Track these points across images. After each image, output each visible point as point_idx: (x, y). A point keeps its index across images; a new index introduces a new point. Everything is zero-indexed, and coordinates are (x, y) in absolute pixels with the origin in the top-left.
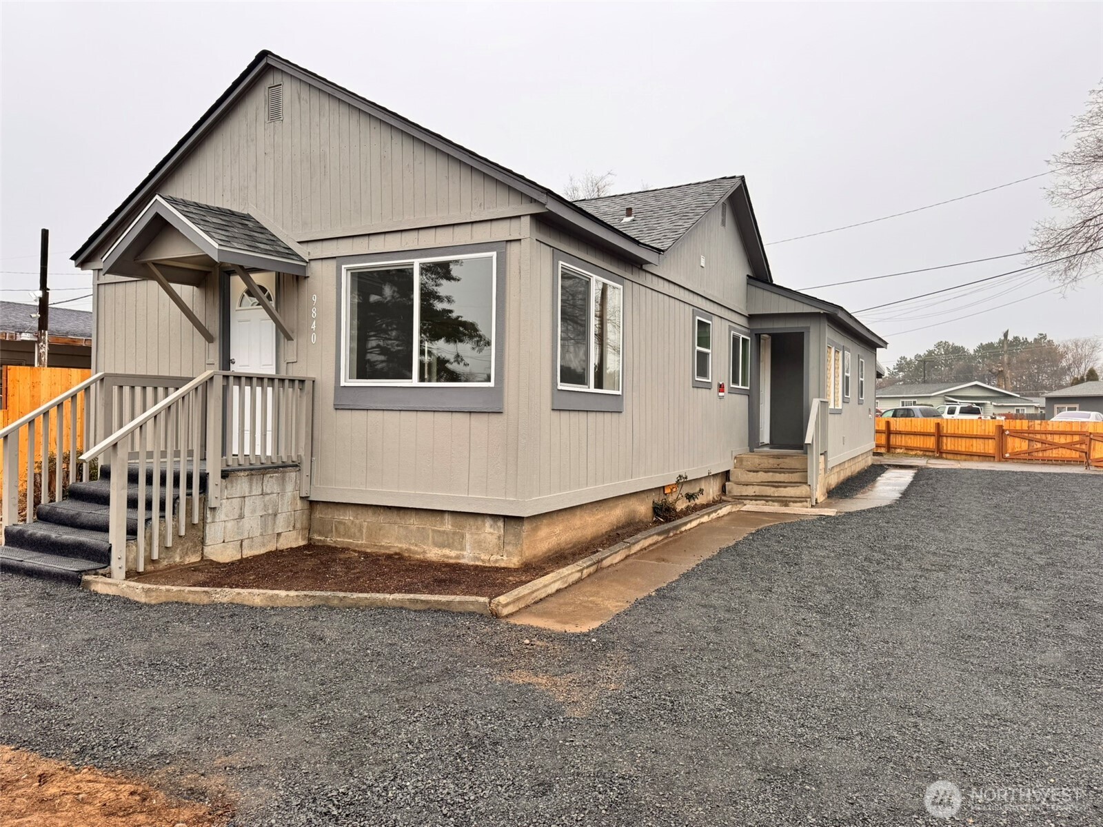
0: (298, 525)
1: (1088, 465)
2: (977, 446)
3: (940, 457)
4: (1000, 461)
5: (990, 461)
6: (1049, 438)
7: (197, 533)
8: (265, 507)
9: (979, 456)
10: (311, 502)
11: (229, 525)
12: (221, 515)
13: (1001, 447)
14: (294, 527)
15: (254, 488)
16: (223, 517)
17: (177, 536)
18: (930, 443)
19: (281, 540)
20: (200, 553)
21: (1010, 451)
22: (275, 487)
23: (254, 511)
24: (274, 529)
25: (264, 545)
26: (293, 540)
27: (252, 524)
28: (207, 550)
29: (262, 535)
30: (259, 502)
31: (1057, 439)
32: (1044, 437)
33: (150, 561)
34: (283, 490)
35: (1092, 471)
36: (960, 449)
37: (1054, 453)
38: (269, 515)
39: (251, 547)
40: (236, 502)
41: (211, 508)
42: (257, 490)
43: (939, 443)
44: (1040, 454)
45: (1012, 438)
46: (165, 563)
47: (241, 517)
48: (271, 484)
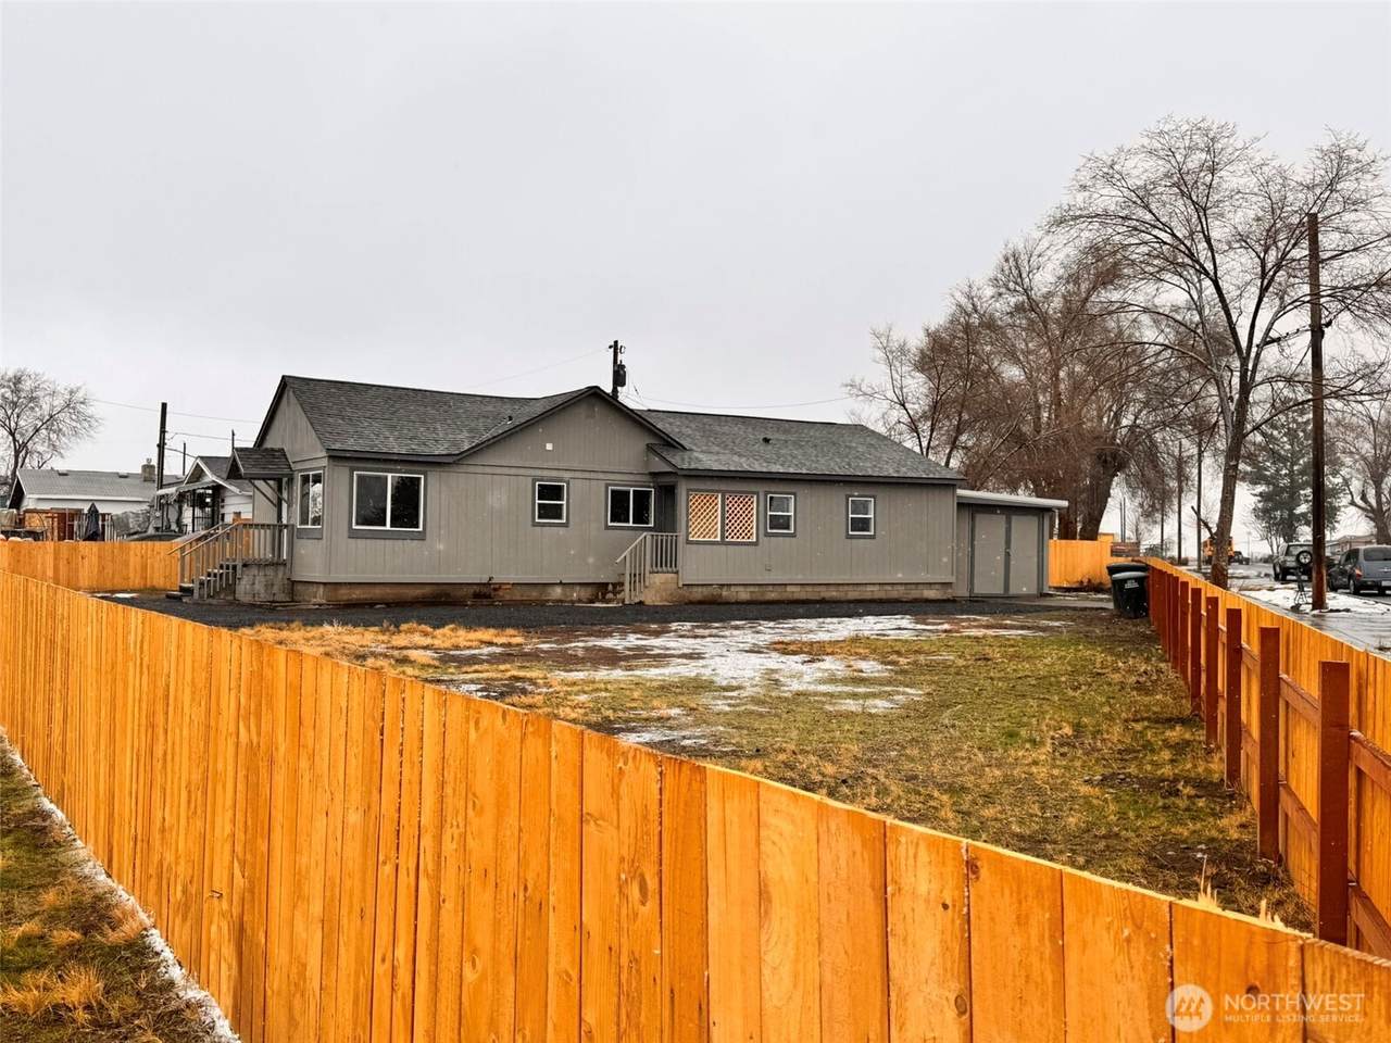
0: (285, 590)
7: (233, 589)
8: (267, 581)
10: (292, 581)
11: (248, 587)
14: (282, 591)
16: (244, 583)
17: (221, 587)
19: (276, 596)
20: (233, 596)
22: (272, 573)
23: (260, 582)
24: (271, 591)
25: (266, 597)
26: (281, 596)
27: (260, 587)
28: (236, 595)
29: (265, 593)
30: (263, 580)
34: (276, 574)
38: (269, 585)
39: (259, 597)
40: (251, 578)
41: (238, 579)
42: (262, 573)
47: (254, 584)
48: (270, 572)
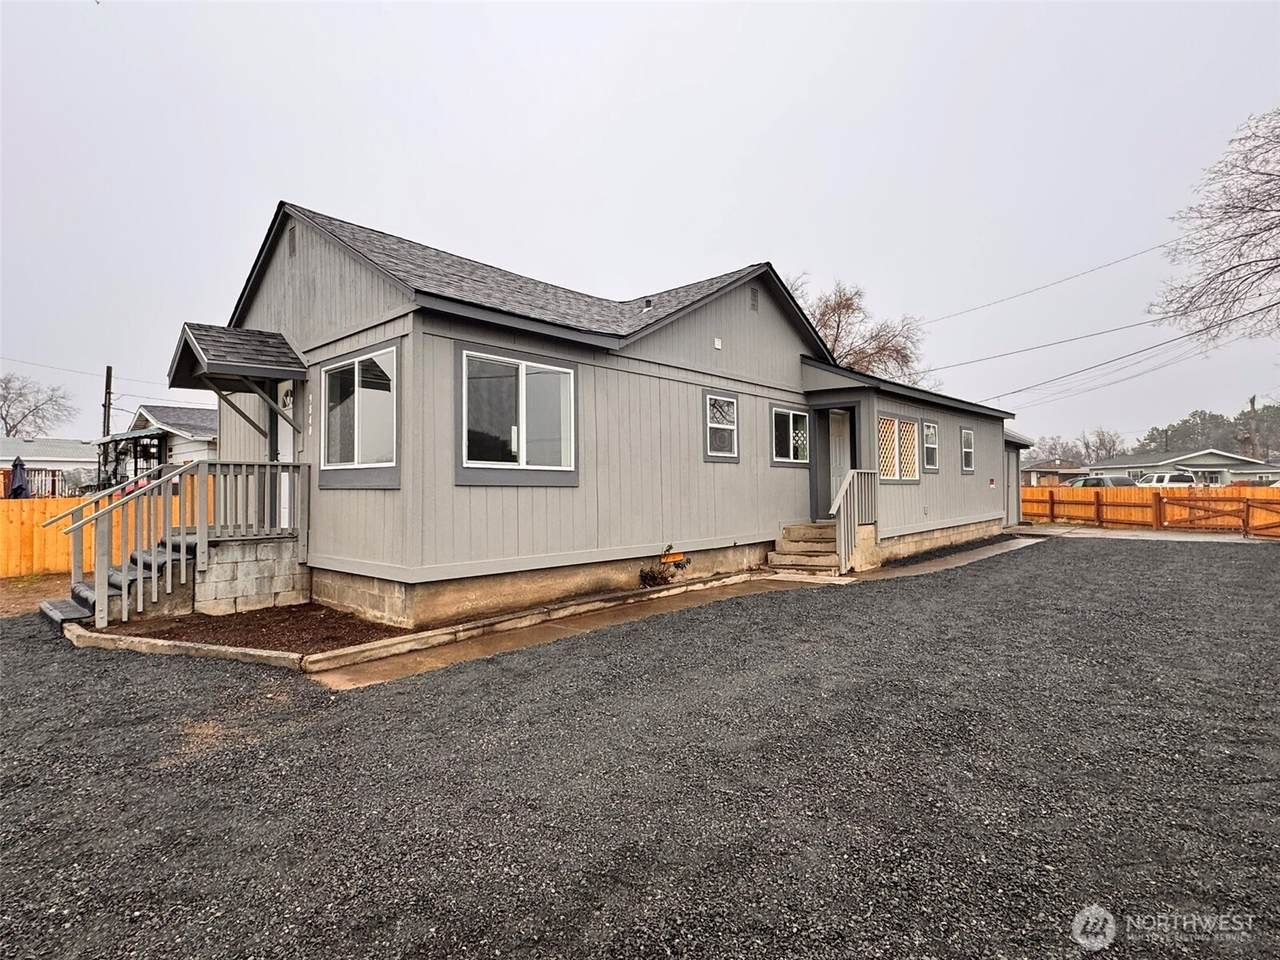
0: (298, 587)
1: (1246, 534)
2: (1136, 515)
3: (1100, 526)
4: (1157, 529)
5: (1148, 530)
6: (1213, 505)
7: (187, 592)
8: (260, 571)
9: (1138, 524)
10: (312, 569)
11: (221, 585)
12: (211, 578)
13: (1160, 516)
14: (293, 588)
15: (247, 555)
16: (213, 579)
17: (161, 592)
18: (1091, 512)
19: (280, 598)
20: (191, 606)
21: (1169, 519)
22: (271, 555)
23: (247, 574)
24: (270, 589)
25: (260, 603)
26: (290, 598)
27: (246, 584)
28: (196, 604)
29: (257, 594)
30: (253, 567)
31: (1221, 506)
32: (1206, 504)
33: (132, 612)
34: (280, 556)
35: (1252, 540)
36: (1119, 517)
37: (1219, 521)
38: (264, 578)
39: (246, 604)
40: (228, 568)
41: (200, 572)
42: (250, 556)
43: (1099, 512)
44: (1203, 522)
45: (1172, 506)
46: (153, 614)
47: (234, 578)
48: (266, 552)
